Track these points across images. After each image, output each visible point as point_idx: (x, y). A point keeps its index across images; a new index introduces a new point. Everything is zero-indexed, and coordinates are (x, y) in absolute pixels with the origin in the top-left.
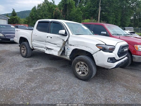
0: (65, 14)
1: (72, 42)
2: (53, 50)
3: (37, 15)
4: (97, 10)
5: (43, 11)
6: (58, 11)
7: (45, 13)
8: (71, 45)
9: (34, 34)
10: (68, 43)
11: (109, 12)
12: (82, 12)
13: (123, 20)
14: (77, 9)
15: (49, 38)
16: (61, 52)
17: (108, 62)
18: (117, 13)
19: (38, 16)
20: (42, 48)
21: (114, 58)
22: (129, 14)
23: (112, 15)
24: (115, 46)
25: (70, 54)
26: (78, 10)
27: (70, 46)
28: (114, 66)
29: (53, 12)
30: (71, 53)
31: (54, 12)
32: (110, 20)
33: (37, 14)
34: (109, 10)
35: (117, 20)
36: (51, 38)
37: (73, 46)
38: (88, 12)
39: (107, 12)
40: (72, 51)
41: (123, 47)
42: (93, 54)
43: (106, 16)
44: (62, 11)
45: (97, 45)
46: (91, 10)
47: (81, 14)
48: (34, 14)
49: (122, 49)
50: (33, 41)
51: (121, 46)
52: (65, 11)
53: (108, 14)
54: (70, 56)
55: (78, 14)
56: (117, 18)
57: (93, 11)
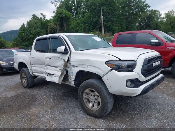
0: (62, 29)
1: (74, 61)
2: (54, 76)
3: (27, 35)
4: (98, 20)
5: (35, 29)
6: (53, 27)
7: (38, 30)
8: (74, 66)
9: (32, 57)
10: (70, 64)
11: (112, 21)
12: (82, 25)
13: (129, 28)
14: (75, 22)
15: (48, 59)
16: (63, 78)
17: (127, 86)
18: (121, 22)
19: (29, 36)
20: (43, 73)
21: (137, 79)
22: (134, 21)
23: (116, 25)
24: (136, 61)
25: (74, 80)
26: (77, 23)
27: (72, 68)
28: (139, 93)
29: (47, 28)
30: (76, 77)
31: (49, 28)
32: (115, 30)
33: (27, 33)
34: (112, 19)
35: (122, 29)
36: (50, 59)
37: (77, 67)
38: (89, 24)
39: (110, 22)
40: (76, 75)
41: (149, 60)
42: (103, 77)
43: (110, 26)
44: (58, 26)
45: (107, 63)
46: (91, 22)
47: (82, 27)
48: (23, 34)
49: (148, 63)
50: (32, 65)
51: (145, 60)
52: (61, 25)
53: (112, 23)
54: (74, 82)
55: (78, 27)
56: (122, 27)
57: (94, 22)
